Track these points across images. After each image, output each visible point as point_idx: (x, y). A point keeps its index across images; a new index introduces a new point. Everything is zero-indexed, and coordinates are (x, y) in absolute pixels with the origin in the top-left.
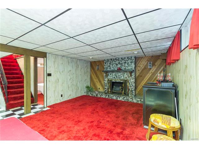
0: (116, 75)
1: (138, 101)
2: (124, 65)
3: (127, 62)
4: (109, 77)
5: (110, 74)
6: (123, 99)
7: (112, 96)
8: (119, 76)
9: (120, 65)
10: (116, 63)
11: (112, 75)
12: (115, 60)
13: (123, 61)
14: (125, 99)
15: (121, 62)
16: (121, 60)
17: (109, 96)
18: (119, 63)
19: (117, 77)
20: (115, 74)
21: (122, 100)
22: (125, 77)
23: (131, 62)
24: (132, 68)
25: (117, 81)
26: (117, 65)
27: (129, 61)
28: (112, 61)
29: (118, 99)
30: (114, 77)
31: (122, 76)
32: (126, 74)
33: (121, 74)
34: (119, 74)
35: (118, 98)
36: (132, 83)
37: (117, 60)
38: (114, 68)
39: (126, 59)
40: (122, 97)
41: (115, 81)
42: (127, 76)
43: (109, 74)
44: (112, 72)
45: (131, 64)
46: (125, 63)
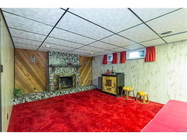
0: (64, 70)
1: (85, 89)
2: (71, 61)
3: (74, 58)
4: (56, 72)
5: (58, 69)
6: (75, 91)
7: (64, 91)
8: (67, 70)
9: (68, 60)
10: (64, 57)
11: (59, 70)
12: (63, 55)
13: (71, 56)
14: (76, 90)
15: (69, 58)
16: (69, 56)
17: (61, 93)
18: (67, 58)
19: (65, 72)
20: (63, 68)
21: (74, 93)
22: (72, 72)
23: (77, 59)
24: (77, 64)
25: (65, 76)
26: (65, 60)
27: (76, 58)
28: (59, 55)
29: (71, 93)
30: (62, 72)
31: (70, 70)
32: (73, 69)
33: (69, 69)
34: (67, 69)
35: (71, 91)
36: (78, 76)
37: (65, 55)
38: (62, 62)
39: (73, 56)
40: (74, 90)
41: (63, 76)
42: (74, 71)
43: (56, 69)
44: (59, 67)
45: (77, 61)
46: (72, 59)
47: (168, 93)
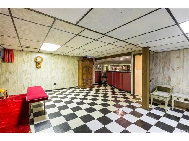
47: (23, 85)
